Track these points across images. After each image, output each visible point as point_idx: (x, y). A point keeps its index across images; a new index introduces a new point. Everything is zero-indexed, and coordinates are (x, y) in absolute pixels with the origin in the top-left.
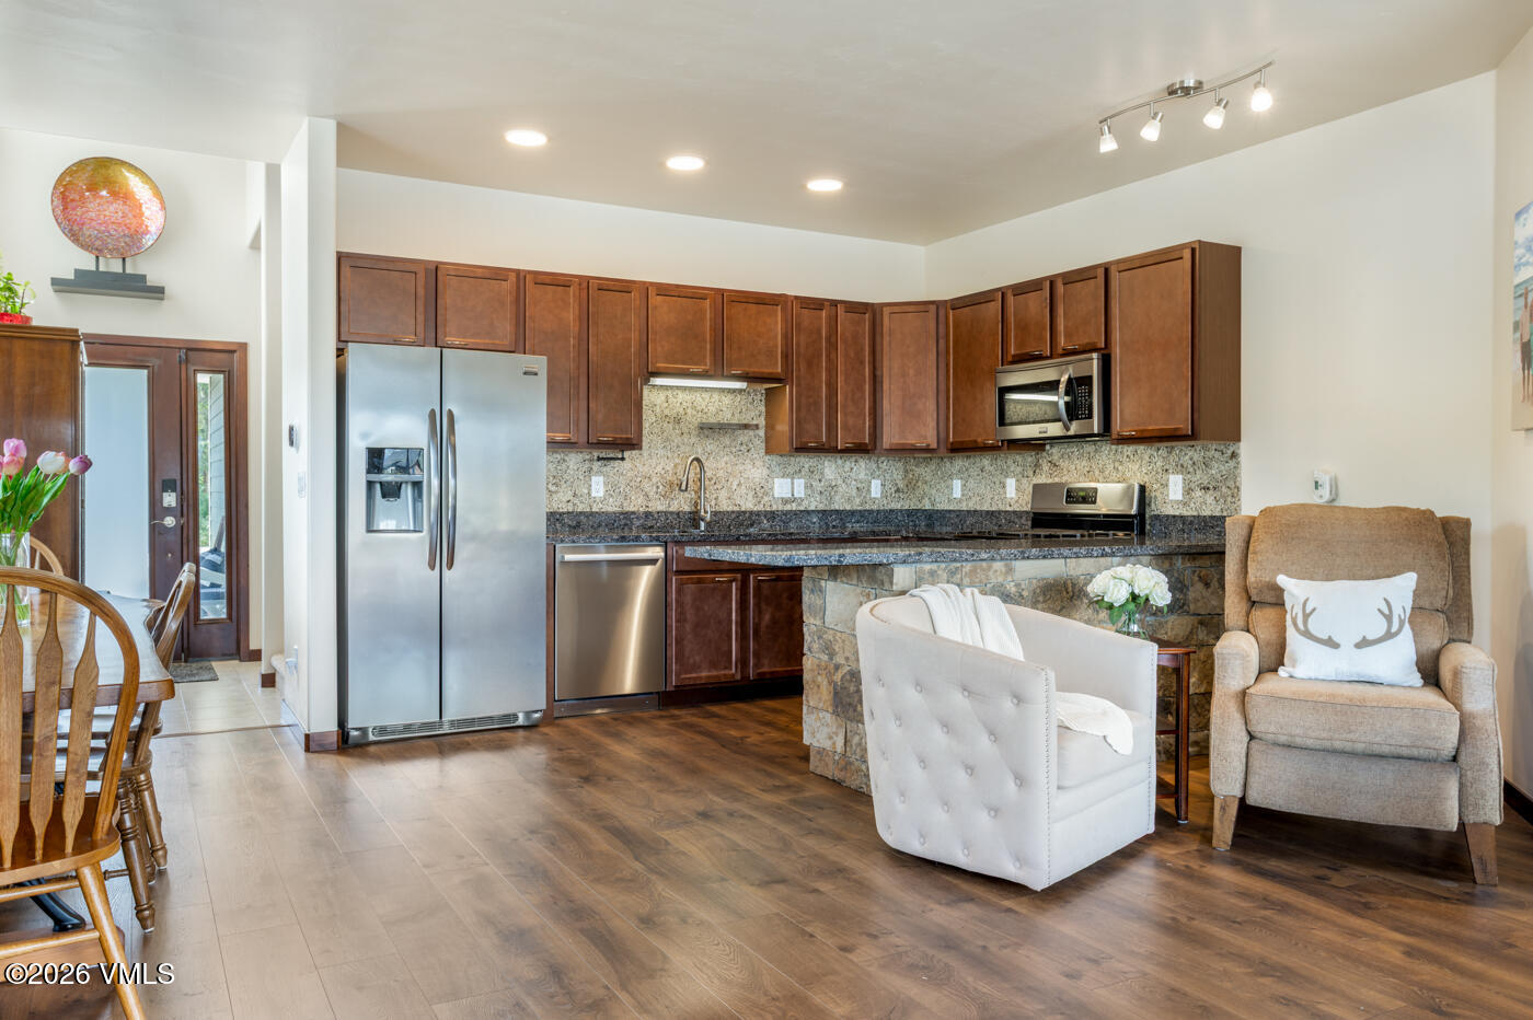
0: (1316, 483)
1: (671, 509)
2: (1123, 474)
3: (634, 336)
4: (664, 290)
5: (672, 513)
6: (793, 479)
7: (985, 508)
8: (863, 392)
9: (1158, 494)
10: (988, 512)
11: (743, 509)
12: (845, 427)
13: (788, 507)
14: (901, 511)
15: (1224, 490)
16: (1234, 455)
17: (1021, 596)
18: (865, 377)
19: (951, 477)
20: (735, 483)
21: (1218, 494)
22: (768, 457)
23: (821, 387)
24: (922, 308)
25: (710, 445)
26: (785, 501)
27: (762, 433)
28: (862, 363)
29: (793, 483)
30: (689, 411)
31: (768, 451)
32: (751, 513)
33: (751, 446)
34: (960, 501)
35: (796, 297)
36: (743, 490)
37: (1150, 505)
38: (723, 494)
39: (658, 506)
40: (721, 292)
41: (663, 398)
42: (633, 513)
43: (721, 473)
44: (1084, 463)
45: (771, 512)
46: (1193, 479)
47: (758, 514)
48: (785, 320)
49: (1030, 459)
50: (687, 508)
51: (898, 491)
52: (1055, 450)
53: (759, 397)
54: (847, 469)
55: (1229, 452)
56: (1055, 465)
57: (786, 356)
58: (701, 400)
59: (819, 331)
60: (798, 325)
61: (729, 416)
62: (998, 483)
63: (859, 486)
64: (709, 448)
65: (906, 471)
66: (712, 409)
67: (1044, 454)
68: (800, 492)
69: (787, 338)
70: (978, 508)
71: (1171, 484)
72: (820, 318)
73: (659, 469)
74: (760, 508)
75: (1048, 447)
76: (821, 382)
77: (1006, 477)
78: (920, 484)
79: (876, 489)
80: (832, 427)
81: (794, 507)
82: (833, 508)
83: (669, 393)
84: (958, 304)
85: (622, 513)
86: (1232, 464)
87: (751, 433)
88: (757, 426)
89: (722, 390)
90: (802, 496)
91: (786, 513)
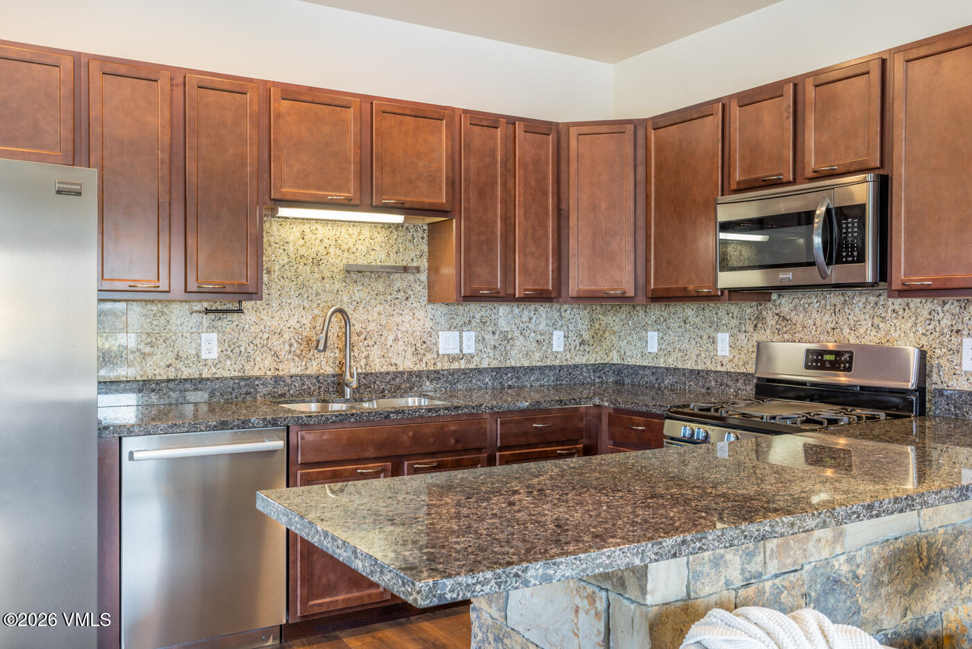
1: (308, 372)
2: (888, 333)
3: (250, 151)
4: (292, 93)
5: (309, 377)
6: (461, 332)
7: (688, 366)
8: (546, 228)
9: (943, 362)
10: (692, 371)
11: (401, 369)
12: (525, 270)
13: (456, 365)
14: (586, 366)
18: (547, 209)
19: (645, 328)
20: (391, 338)
22: (430, 307)
23: (495, 222)
24: (614, 128)
25: (359, 293)
26: (452, 359)
27: (423, 277)
28: (545, 193)
29: (461, 337)
30: (332, 250)
31: (431, 300)
32: (411, 373)
33: (410, 293)
34: (657, 356)
35: (466, 112)
36: (400, 346)
37: (930, 376)
38: (376, 352)
39: (291, 368)
40: (369, 100)
41: (298, 235)
42: (257, 378)
43: (372, 326)
44: (827, 317)
45: (437, 372)
47: (419, 374)
48: (451, 138)
49: (749, 311)
50: (329, 370)
51: (582, 343)
52: (783, 301)
53: (420, 234)
54: (525, 318)
56: (784, 319)
57: (453, 184)
58: (347, 237)
59: (493, 154)
60: (468, 145)
61: (383, 256)
62: (705, 337)
63: (539, 338)
64: (357, 297)
65: (592, 320)
66: (362, 248)
67: (769, 305)
68: (470, 346)
69: (454, 160)
70: (680, 366)
71: (964, 348)
72: (494, 138)
73: (293, 322)
74: (422, 367)
75: (774, 296)
76: (496, 215)
77: (717, 330)
78: (607, 334)
79: (558, 342)
80: (508, 270)
81: (462, 365)
82: (508, 365)
83: (306, 228)
84: (661, 123)
85: (242, 379)
87: (411, 277)
88: (418, 269)
89: (375, 224)
90: (472, 351)
91: (453, 373)
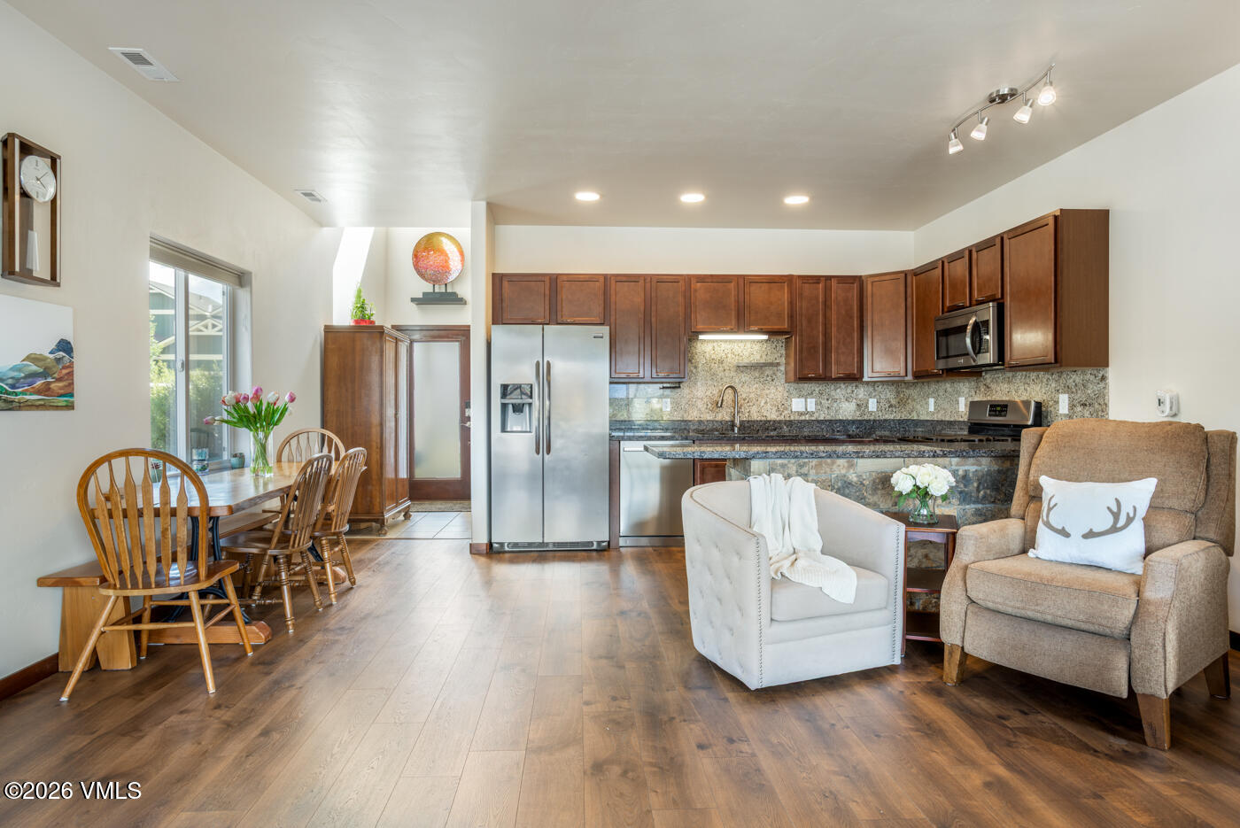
0: (1159, 400)
1: (717, 419)
2: (1030, 394)
3: (681, 310)
4: (702, 279)
5: (717, 421)
6: (806, 398)
7: (947, 419)
8: (853, 338)
9: (1052, 409)
10: (948, 421)
11: (769, 419)
12: (838, 363)
13: (803, 418)
14: (893, 420)
15: (1097, 406)
16: (1103, 378)
17: (862, 484)
18: (853, 326)
19: (928, 396)
20: (763, 402)
21: (1091, 409)
22: (787, 384)
23: (818, 336)
24: (893, 277)
25: (745, 377)
26: (801, 414)
27: (782, 368)
28: (852, 317)
29: (806, 401)
30: (729, 355)
31: (787, 381)
32: (774, 421)
33: (775, 377)
34: (933, 414)
35: (799, 276)
36: (769, 406)
37: (1047, 418)
38: (754, 410)
39: (709, 417)
40: (743, 277)
41: (711, 348)
42: (690, 421)
43: (752, 395)
44: (1006, 386)
45: (791, 421)
46: (1076, 397)
47: (780, 422)
48: (791, 292)
49: (973, 383)
50: (728, 418)
51: (891, 406)
52: (988, 376)
53: (781, 344)
54: (849, 391)
55: (1100, 375)
56: (988, 387)
57: (791, 317)
58: (738, 348)
59: (817, 299)
60: (801, 294)
61: (758, 358)
62: (954, 400)
63: (859, 403)
64: (743, 380)
65: (898, 392)
66: (746, 353)
67: (982, 379)
68: (811, 406)
69: (791, 303)
70: (944, 419)
71: (1060, 401)
72: (818, 289)
73: (708, 393)
74: (782, 418)
75: (983, 374)
76: (819, 332)
77: (962, 395)
78: (910, 401)
79: (873, 405)
80: (827, 363)
81: (807, 417)
82: (837, 418)
83: (715, 344)
84: (916, 273)
85: (683, 421)
86: (1102, 385)
87: (775, 368)
88: (778, 364)
89: (754, 341)
90: (814, 410)
91: (801, 422)
